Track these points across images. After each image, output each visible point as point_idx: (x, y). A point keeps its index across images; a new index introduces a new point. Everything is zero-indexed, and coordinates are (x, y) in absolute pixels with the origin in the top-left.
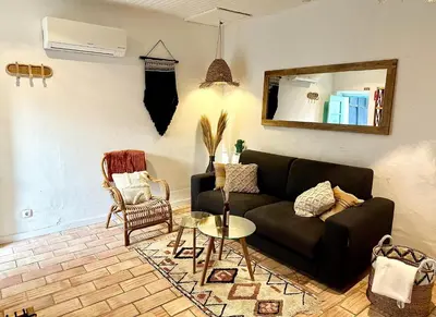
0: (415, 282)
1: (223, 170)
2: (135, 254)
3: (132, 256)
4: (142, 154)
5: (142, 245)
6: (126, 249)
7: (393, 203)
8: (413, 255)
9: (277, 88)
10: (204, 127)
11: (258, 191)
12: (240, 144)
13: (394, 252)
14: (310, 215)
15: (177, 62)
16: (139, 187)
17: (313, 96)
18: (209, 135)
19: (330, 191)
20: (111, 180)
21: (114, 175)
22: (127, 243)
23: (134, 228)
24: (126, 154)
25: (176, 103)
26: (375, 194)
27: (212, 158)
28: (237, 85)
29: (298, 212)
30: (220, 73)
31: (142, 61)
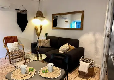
0: (89, 67)
1: (41, 41)
2: (12, 66)
3: (11, 67)
4: (16, 37)
5: (15, 64)
6: (10, 65)
7: (84, 48)
8: (86, 60)
9: (57, 19)
10: (36, 29)
11: (50, 47)
12: (46, 34)
13: (85, 60)
14: (63, 52)
15: (27, 11)
16: (15, 47)
17: (66, 22)
18: (37, 32)
19: (68, 46)
20: (6, 45)
21: (7, 44)
22: (10, 63)
23: (13, 59)
24: (11, 37)
25: (27, 22)
26: (80, 46)
27: (39, 38)
28: (45, 18)
29: (60, 52)
30: (40, 14)
31: (16, 10)
